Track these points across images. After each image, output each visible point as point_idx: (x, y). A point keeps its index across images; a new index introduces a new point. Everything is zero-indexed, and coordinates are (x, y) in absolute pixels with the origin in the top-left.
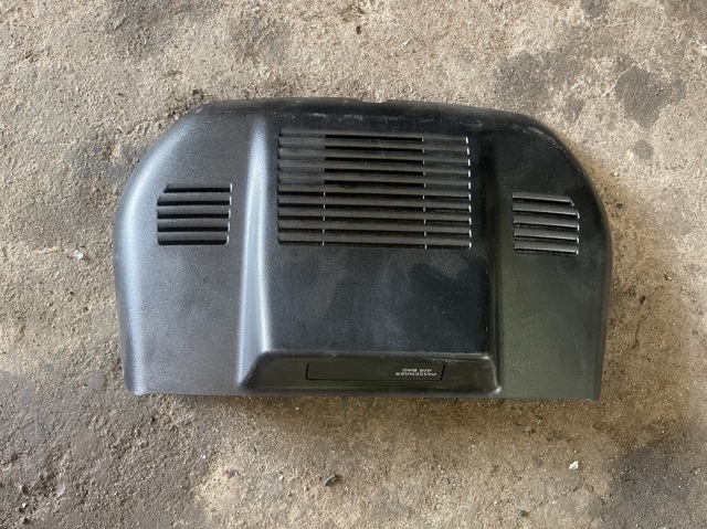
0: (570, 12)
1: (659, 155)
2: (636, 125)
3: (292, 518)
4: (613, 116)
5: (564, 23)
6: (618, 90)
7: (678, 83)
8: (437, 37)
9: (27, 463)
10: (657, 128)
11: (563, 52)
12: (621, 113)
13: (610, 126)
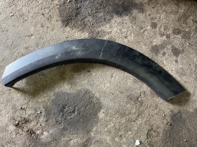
0: (164, 38)
1: (179, 62)
2: (175, 57)
3: (113, 120)
4: (171, 55)
5: (162, 40)
6: (172, 51)
7: (183, 50)
8: (141, 42)
9: (71, 108)
10: (179, 57)
11: (162, 45)
12: (172, 55)
13: (170, 57)
